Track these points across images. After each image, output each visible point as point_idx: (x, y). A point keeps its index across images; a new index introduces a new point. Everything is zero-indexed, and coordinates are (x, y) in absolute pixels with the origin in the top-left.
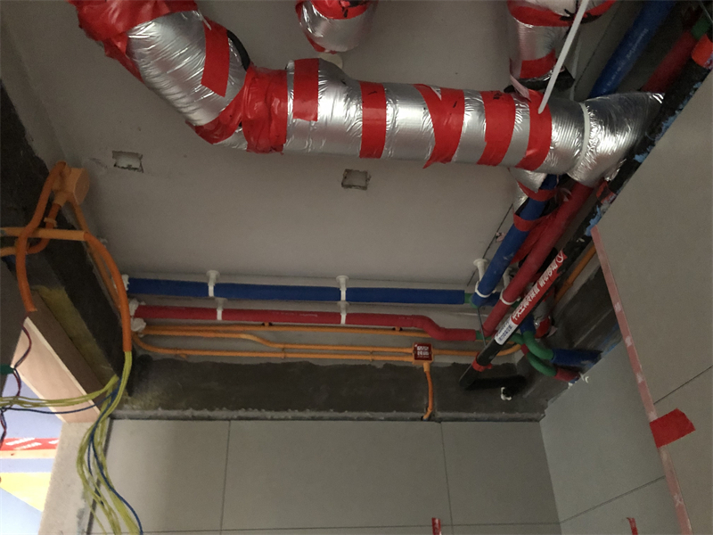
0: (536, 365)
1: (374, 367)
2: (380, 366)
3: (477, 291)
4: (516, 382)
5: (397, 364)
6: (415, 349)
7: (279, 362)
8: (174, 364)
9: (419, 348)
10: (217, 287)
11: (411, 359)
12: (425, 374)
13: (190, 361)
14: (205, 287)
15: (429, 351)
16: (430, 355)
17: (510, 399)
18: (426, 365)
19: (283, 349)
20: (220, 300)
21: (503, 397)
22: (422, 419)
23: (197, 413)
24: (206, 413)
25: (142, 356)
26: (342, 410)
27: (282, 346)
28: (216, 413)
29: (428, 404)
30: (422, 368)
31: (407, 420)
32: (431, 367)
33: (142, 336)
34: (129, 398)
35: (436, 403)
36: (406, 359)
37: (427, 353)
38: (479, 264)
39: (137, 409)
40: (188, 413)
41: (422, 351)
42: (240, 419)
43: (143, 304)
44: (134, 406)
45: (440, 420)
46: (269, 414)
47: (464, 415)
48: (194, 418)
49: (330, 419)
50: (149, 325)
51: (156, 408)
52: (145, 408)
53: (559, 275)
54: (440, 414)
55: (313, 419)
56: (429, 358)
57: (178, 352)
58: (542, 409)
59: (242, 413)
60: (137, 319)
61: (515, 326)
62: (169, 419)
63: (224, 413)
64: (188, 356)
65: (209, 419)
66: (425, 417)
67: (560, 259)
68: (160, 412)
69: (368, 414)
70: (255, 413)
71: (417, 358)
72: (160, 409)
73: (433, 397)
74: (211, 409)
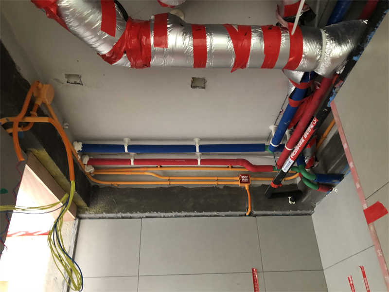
0: (307, 184)
1: (219, 188)
2: (221, 187)
3: (271, 143)
4: (297, 193)
5: (231, 186)
6: (241, 177)
7: (167, 187)
8: (111, 190)
9: (242, 177)
10: (130, 147)
11: (238, 183)
12: (246, 191)
13: (119, 187)
14: (123, 147)
15: (248, 178)
16: (249, 181)
17: (294, 203)
18: (246, 186)
19: (169, 179)
20: (132, 154)
21: (290, 202)
22: (245, 215)
23: (124, 215)
24: (129, 215)
25: (94, 186)
26: (201, 211)
27: (168, 178)
28: (134, 215)
29: (248, 207)
30: (245, 188)
31: (237, 216)
32: (250, 187)
33: (93, 175)
34: (88, 208)
35: (252, 206)
36: (235, 183)
37: (247, 180)
38: (272, 128)
39: (92, 214)
40: (119, 215)
41: (244, 178)
42: (147, 217)
43: (92, 157)
44: (91, 212)
45: (255, 216)
46: (162, 214)
47: (269, 213)
48: (123, 218)
49: (196, 216)
50: (96, 169)
51: (102, 213)
52: (96, 213)
53: (314, 131)
54: (255, 212)
55: (186, 216)
56: (248, 182)
57: (113, 183)
58: (313, 208)
59: (147, 214)
60: (89, 166)
61: (292, 162)
62: (109, 218)
63: (139, 214)
64: (118, 185)
65: (131, 218)
66: (247, 214)
67: (314, 122)
68: (105, 215)
69: (215, 213)
70: (155, 214)
71: (241, 182)
72: (104, 213)
73: (251, 203)
74: (132, 213)
